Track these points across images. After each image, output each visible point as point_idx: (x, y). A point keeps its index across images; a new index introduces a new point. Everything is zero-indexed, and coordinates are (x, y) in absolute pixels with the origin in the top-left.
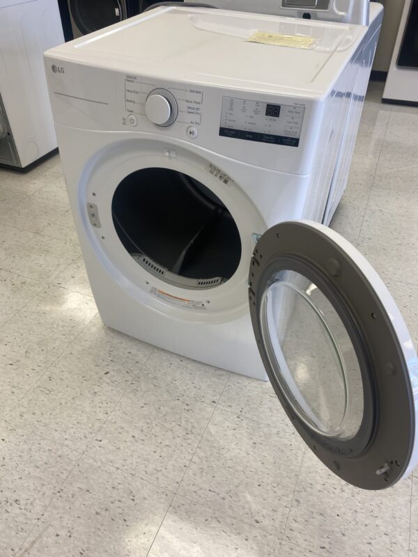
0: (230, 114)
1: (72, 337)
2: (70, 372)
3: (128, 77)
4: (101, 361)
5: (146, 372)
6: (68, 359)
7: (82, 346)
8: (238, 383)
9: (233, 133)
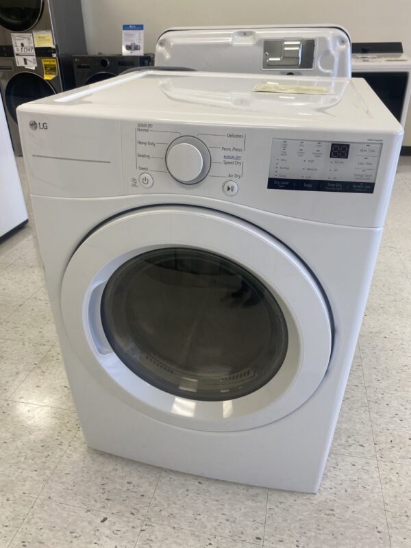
0: (283, 160)
1: (48, 472)
2: (52, 528)
3: (139, 125)
4: (93, 502)
5: (157, 509)
6: (46, 508)
7: (63, 483)
8: (280, 503)
9: (287, 183)
